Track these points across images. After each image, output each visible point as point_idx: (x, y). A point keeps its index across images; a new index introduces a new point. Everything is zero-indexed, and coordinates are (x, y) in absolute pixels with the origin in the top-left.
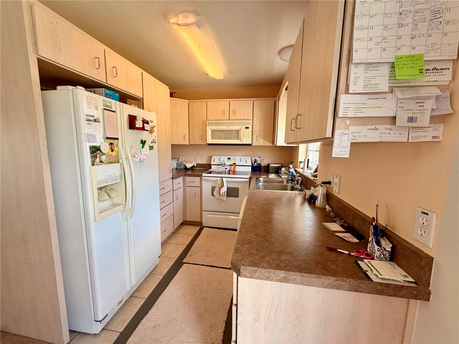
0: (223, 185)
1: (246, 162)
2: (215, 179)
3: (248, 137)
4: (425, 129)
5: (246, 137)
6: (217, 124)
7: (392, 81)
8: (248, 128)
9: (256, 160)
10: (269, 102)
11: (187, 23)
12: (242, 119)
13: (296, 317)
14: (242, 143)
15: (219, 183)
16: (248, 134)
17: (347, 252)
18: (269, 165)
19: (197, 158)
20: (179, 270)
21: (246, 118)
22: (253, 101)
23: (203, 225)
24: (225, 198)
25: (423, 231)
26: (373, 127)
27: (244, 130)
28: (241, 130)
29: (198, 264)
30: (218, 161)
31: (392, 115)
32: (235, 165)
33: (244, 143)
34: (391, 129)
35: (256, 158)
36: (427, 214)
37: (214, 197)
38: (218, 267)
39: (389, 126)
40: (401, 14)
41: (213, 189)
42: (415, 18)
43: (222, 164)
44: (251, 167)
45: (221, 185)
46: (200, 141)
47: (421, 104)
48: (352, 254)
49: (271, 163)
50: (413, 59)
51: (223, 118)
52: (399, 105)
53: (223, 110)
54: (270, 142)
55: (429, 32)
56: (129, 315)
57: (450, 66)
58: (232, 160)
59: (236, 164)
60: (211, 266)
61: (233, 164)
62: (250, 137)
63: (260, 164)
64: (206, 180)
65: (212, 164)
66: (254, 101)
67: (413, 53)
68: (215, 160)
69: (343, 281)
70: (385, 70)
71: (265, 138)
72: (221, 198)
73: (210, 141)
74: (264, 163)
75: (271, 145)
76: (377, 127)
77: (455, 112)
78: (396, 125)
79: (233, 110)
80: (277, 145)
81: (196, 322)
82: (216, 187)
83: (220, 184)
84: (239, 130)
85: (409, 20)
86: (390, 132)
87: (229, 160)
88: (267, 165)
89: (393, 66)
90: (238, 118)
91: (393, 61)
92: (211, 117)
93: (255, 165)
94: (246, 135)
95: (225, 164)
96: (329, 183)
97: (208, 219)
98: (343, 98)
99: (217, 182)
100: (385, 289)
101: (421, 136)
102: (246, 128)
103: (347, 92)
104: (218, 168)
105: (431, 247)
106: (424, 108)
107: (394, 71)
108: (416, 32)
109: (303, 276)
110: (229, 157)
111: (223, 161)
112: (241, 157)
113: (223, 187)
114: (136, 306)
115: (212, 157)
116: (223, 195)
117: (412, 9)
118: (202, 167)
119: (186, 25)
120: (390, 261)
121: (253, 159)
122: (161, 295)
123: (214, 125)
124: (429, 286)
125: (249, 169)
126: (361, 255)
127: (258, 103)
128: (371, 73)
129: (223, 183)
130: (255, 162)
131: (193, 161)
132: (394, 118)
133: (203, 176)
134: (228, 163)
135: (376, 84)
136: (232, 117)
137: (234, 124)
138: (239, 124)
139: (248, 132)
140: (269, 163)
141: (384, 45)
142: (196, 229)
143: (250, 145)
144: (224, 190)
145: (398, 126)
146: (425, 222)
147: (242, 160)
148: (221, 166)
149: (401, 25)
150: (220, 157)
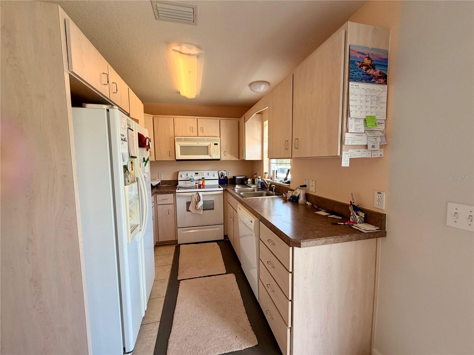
0: (200, 199)
1: (214, 176)
2: (191, 194)
3: (217, 152)
4: (377, 151)
5: (215, 152)
6: (186, 140)
7: (365, 127)
8: (217, 144)
9: (222, 174)
10: (234, 121)
11: (190, 53)
12: (210, 136)
13: (327, 268)
14: (212, 158)
15: (195, 198)
16: (217, 149)
17: (343, 224)
18: (234, 177)
19: (160, 175)
20: (179, 287)
21: (214, 135)
22: (219, 120)
23: (178, 243)
24: (202, 212)
25: (379, 202)
26: (358, 150)
27: (213, 147)
28: (211, 146)
29: (195, 278)
30: (185, 176)
31: (366, 144)
32: (203, 179)
33: (214, 158)
34: (365, 151)
35: (222, 171)
36: (381, 193)
37: (190, 212)
38: (215, 275)
39: (364, 150)
40: (366, 96)
41: (188, 204)
42: (371, 99)
43: (191, 179)
44: (218, 180)
45: (198, 200)
46: (168, 156)
47: (376, 139)
48: (346, 224)
49: (236, 175)
50: (372, 118)
51: (192, 134)
52: (368, 139)
53: (191, 127)
54: (236, 157)
55: (377, 106)
56: (150, 341)
57: (383, 122)
58: (200, 175)
59: (205, 179)
60: (208, 276)
61: (201, 179)
62: (219, 152)
63: (226, 177)
64: (180, 196)
65: (179, 180)
66: (221, 120)
67: (372, 115)
68: (182, 176)
69: (353, 236)
70: (362, 122)
71: (232, 154)
72: (196, 212)
73: (179, 156)
74: (230, 176)
75: (237, 159)
76: (360, 150)
77: (388, 144)
78: (368, 149)
79: (201, 127)
80: (246, 160)
81: (222, 321)
82: (191, 202)
83: (197, 198)
84: (208, 146)
85: (369, 100)
86: (365, 152)
87: (197, 175)
88: (232, 178)
89: (365, 120)
90: (206, 135)
91: (365, 118)
92: (178, 133)
93: (222, 178)
94: (215, 151)
95: (193, 179)
96: (305, 186)
97: (183, 236)
98: (347, 135)
99: (193, 197)
100: (370, 235)
101: (376, 155)
102: (215, 144)
103: (347, 131)
104: (186, 183)
105: (384, 209)
106: (377, 141)
107: (366, 122)
108: (372, 105)
109: (334, 238)
110: (197, 172)
111: (192, 176)
112: (208, 172)
113: (200, 201)
114: (153, 331)
115: (178, 172)
116: (199, 209)
117: (370, 94)
118: (168, 183)
119: (189, 55)
120: (364, 223)
121: (220, 172)
122: (175, 313)
123: (183, 141)
124: (385, 229)
125: (217, 182)
126: (350, 223)
127: (224, 122)
128: (357, 123)
129: (200, 197)
130: (222, 176)
131: (156, 179)
132: (367, 146)
133: (176, 192)
134: (196, 178)
135: (359, 129)
136: (200, 134)
137: (203, 140)
138: (208, 140)
139: (217, 148)
140: (235, 176)
141: (362, 110)
142: (172, 248)
143: (219, 160)
144: (201, 204)
145: (369, 150)
146: (379, 197)
147: (210, 174)
148: (190, 181)
149: (367, 101)
150: (187, 172)
